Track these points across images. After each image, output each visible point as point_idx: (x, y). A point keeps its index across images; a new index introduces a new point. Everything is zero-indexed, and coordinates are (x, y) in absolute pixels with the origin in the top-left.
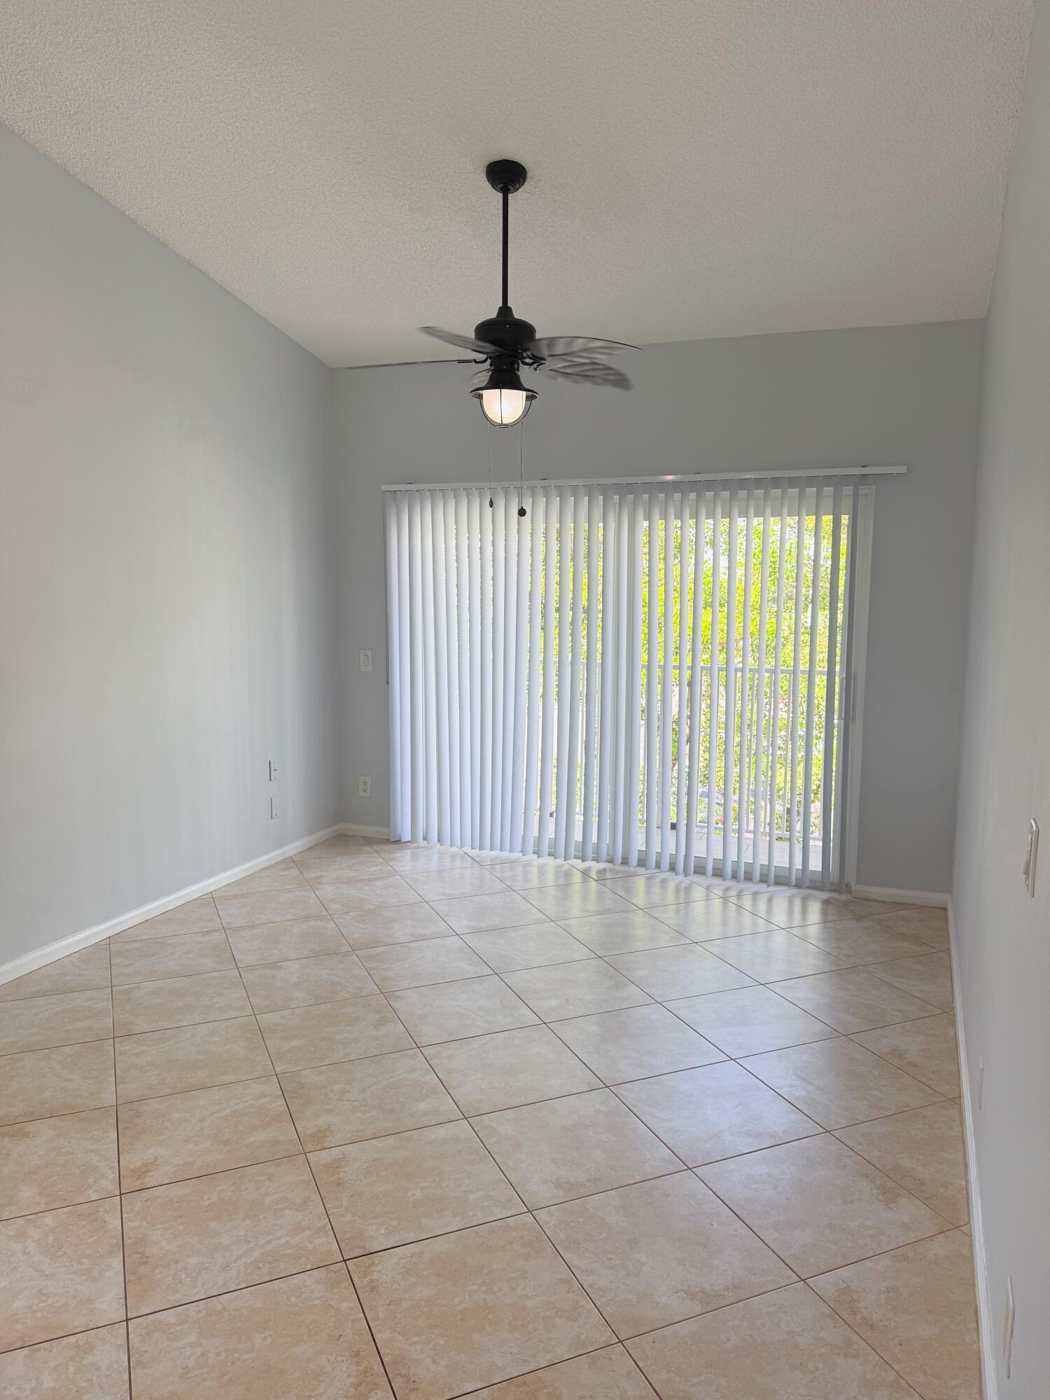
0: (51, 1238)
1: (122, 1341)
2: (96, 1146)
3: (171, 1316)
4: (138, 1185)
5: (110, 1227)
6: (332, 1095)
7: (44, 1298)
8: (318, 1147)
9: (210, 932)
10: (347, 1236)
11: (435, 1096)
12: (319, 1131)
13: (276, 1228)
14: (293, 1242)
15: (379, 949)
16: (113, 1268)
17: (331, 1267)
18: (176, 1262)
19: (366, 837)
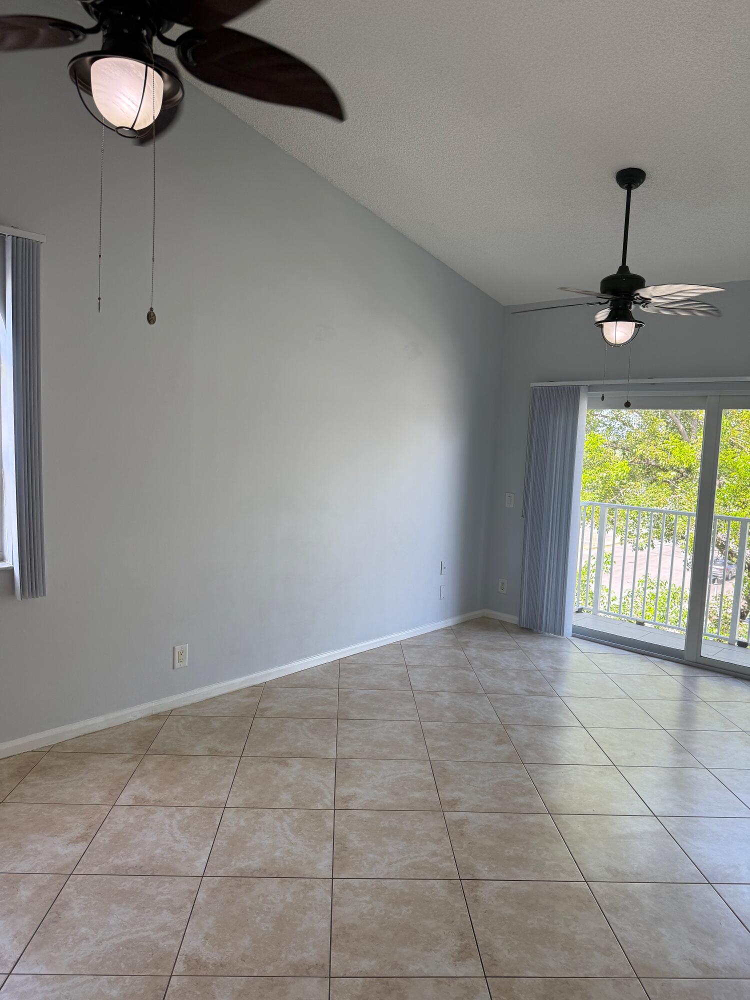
0: (296, 824)
1: (329, 889)
2: (323, 779)
3: (356, 883)
4: (344, 806)
5: (327, 826)
6: (463, 781)
7: (290, 855)
8: (451, 810)
9: (397, 666)
10: (463, 866)
11: (531, 796)
12: (453, 800)
13: (421, 850)
14: (431, 861)
15: (504, 696)
16: (328, 849)
17: (452, 881)
18: (362, 854)
19: (502, 621)
